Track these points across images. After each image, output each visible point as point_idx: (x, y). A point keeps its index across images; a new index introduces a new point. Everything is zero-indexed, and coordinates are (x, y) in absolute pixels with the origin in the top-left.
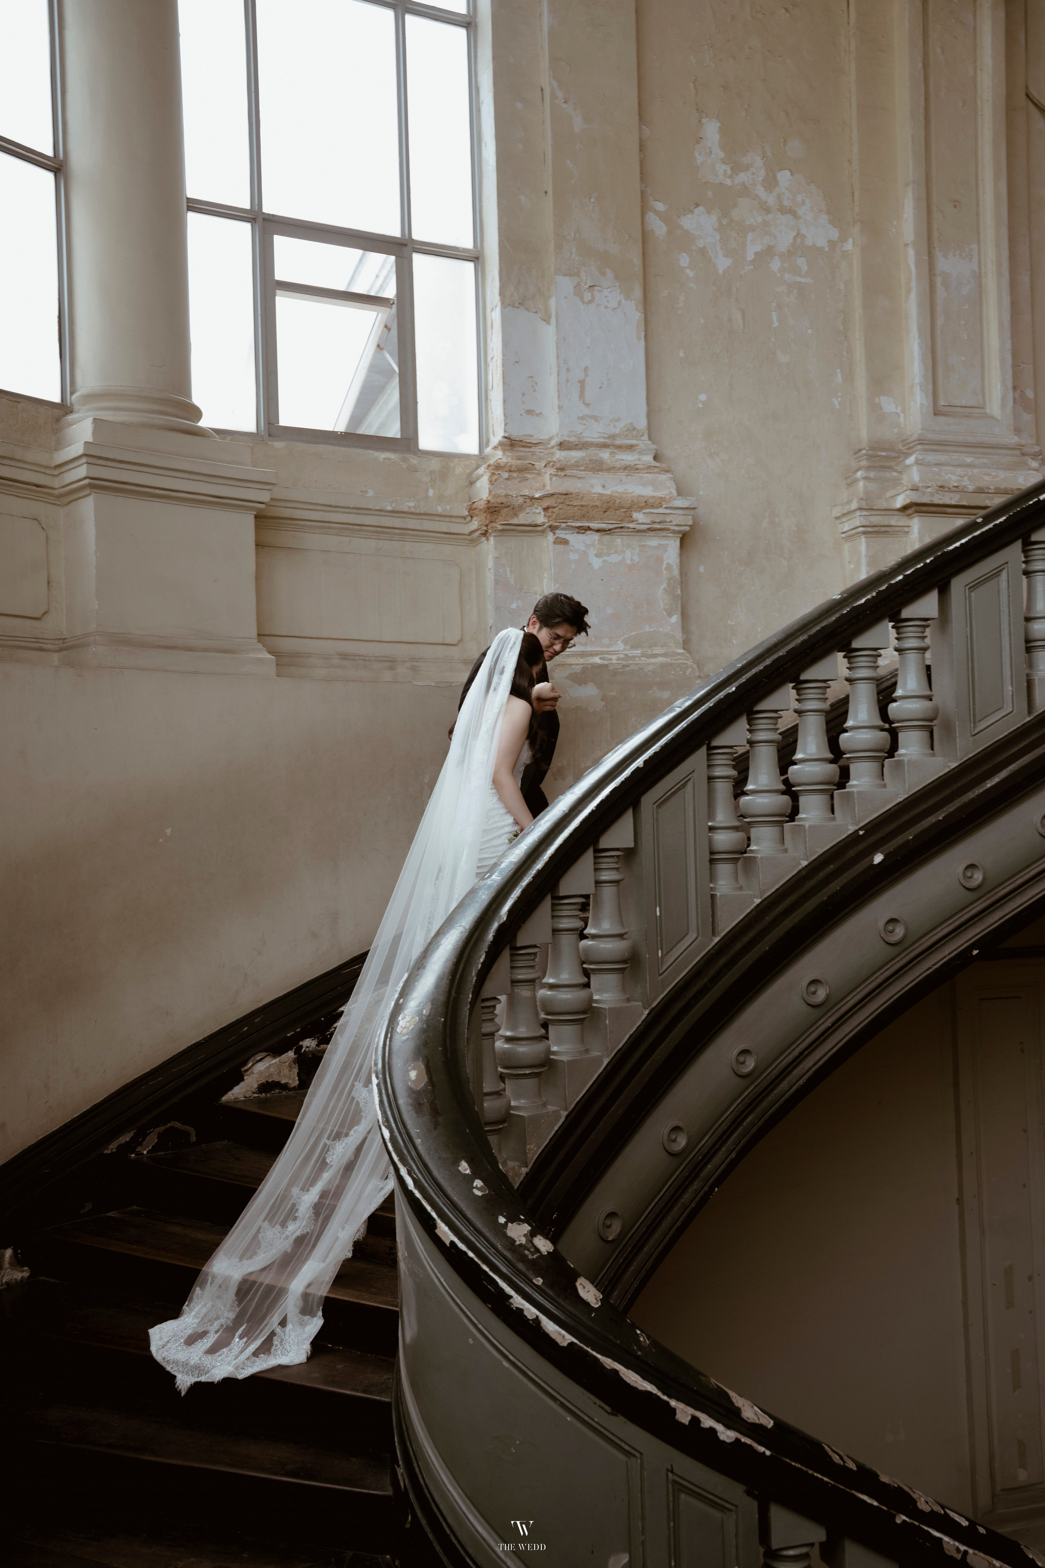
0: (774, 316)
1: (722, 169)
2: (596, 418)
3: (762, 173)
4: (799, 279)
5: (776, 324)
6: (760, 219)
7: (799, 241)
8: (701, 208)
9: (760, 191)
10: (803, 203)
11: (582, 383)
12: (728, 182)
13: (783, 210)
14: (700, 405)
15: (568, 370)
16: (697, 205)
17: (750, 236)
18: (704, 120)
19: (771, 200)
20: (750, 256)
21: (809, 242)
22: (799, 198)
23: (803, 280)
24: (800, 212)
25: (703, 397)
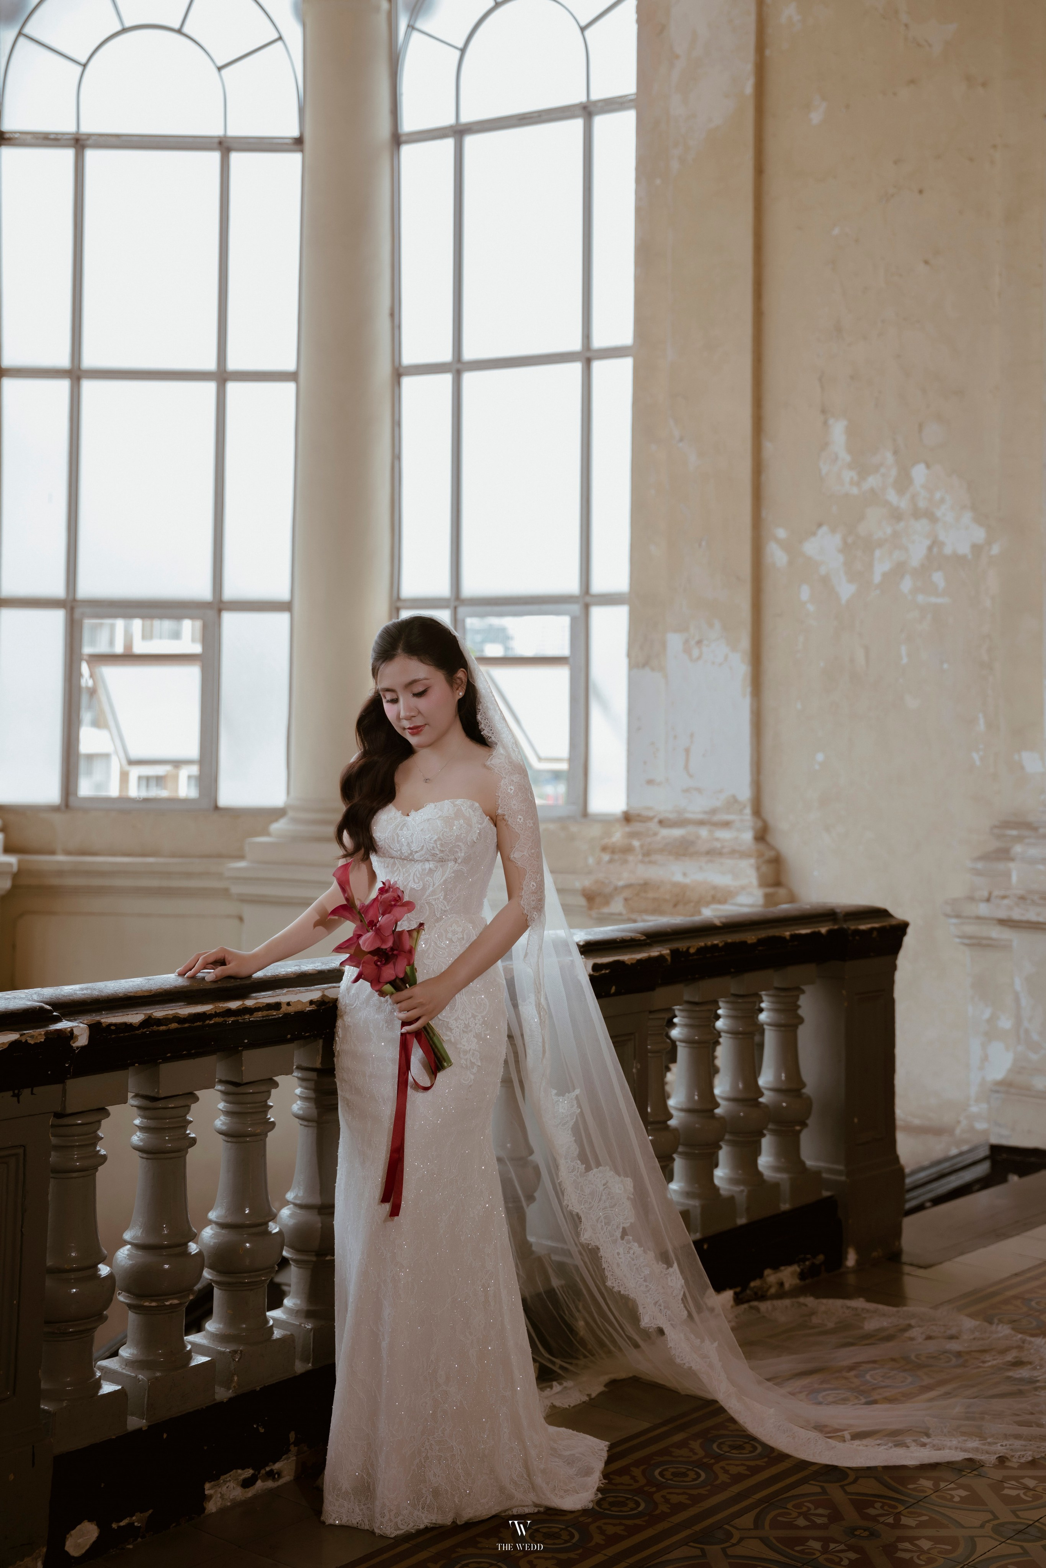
0: (904, 650)
1: (849, 475)
2: (699, 790)
3: (894, 472)
4: (933, 600)
5: (905, 660)
6: (889, 531)
7: (935, 550)
8: (825, 529)
9: (892, 496)
10: (942, 500)
11: (687, 751)
12: (855, 491)
13: (917, 514)
14: (817, 767)
15: (675, 737)
16: (820, 525)
17: (878, 553)
18: (831, 421)
19: (904, 504)
20: (877, 578)
21: (948, 550)
22: (938, 495)
23: (939, 600)
24: (939, 514)
25: (820, 757)
